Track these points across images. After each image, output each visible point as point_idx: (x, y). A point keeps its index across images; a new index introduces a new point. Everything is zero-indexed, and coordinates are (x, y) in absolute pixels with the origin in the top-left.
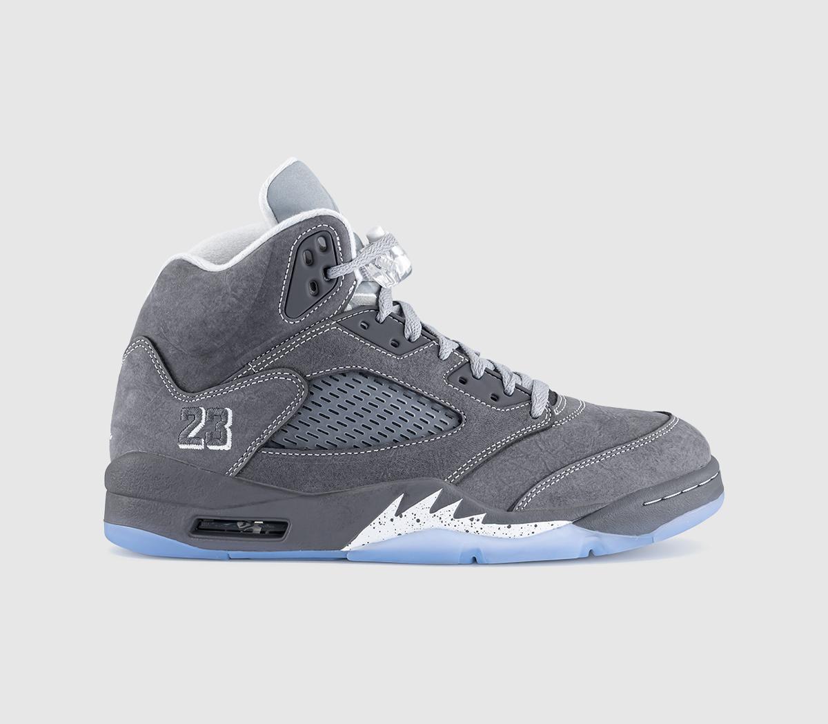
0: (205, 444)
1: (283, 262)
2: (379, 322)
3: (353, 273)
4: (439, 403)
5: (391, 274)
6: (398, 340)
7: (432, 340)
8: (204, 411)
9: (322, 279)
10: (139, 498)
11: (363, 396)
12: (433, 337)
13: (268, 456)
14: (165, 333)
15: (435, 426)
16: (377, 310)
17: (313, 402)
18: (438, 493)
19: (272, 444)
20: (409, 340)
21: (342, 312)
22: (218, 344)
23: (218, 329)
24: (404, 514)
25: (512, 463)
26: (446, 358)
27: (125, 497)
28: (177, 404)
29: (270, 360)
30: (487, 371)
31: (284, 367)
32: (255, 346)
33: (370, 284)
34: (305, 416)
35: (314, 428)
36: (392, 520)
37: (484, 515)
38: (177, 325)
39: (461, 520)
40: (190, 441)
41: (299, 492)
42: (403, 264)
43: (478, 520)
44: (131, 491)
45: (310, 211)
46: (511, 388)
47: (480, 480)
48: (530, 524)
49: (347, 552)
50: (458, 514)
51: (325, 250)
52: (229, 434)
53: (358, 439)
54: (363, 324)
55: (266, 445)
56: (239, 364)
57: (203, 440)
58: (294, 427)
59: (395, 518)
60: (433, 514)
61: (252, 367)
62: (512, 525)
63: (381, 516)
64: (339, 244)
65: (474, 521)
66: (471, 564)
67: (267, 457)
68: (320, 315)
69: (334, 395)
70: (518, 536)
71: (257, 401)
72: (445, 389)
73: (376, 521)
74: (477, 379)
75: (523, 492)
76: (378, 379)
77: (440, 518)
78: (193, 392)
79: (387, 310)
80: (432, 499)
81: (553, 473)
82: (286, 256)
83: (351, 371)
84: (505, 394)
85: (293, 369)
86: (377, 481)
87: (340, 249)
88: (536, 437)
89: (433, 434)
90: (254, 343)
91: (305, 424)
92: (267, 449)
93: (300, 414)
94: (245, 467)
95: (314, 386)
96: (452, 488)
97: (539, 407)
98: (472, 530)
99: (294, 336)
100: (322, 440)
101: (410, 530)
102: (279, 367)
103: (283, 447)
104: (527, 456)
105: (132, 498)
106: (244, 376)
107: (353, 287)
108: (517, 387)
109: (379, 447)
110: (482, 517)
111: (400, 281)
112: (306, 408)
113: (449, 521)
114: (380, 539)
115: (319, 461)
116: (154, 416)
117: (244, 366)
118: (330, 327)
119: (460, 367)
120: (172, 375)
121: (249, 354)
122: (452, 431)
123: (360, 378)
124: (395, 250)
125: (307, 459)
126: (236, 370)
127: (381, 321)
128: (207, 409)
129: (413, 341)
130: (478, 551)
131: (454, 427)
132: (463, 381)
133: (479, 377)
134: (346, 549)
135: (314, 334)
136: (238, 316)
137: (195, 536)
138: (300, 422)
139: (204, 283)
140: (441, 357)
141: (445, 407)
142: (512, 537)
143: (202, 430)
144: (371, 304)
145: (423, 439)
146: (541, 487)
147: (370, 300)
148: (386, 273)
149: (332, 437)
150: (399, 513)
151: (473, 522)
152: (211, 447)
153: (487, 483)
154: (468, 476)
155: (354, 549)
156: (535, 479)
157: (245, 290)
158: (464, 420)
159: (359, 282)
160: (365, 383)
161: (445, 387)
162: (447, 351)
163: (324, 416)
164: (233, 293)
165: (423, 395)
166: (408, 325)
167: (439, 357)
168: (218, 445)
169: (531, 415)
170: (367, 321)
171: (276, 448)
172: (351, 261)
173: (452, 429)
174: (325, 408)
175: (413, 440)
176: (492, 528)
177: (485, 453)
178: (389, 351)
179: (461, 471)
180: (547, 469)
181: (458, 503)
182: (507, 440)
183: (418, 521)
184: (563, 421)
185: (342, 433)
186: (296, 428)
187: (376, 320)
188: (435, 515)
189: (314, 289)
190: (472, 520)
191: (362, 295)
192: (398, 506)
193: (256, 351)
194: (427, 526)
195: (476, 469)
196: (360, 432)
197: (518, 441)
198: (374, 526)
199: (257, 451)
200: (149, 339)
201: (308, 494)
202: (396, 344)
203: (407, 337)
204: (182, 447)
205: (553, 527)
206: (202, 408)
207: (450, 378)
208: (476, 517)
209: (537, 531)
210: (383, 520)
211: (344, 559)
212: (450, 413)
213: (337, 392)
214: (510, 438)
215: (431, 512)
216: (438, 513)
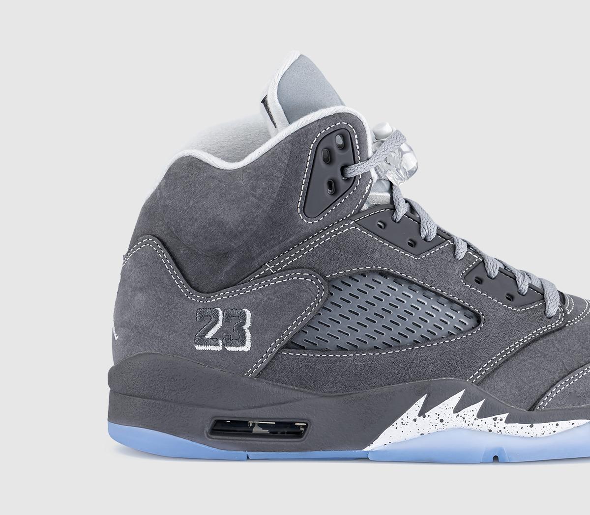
0: (223, 345)
1: (302, 161)
2: (395, 221)
3: (369, 172)
4: (458, 304)
5: (401, 171)
6: (414, 239)
7: (446, 240)
8: (221, 312)
9: (340, 179)
10: (155, 399)
11: (383, 297)
12: (447, 237)
13: (288, 356)
14: (177, 232)
15: (455, 327)
16: (394, 209)
17: (332, 303)
18: (461, 393)
19: (291, 345)
20: (425, 239)
21: (359, 211)
22: (235, 244)
23: (237, 230)
24: (427, 414)
25: (531, 363)
26: (461, 258)
27: (138, 399)
28: (192, 305)
29: (288, 261)
30: (500, 271)
31: (303, 268)
32: (273, 246)
33: (383, 182)
34: (325, 317)
35: (333, 329)
36: (415, 420)
37: (507, 414)
38: (192, 225)
39: (485, 420)
40: (207, 343)
41: (319, 393)
42: (410, 161)
43: (501, 420)
44: (145, 393)
45: (328, 109)
46: (524, 288)
47: (501, 381)
48: (551, 423)
49: (368, 452)
50: (482, 414)
51: (343, 147)
52: (248, 335)
53: (379, 340)
54: (379, 223)
55: (286, 347)
56: (256, 264)
57: (220, 341)
58: (313, 328)
59: (418, 418)
60: (456, 414)
61: (269, 268)
62: (534, 424)
63: (404, 416)
64: (357, 142)
65: (498, 420)
66: (492, 462)
67: (288, 358)
68: (338, 215)
69: (354, 296)
70: (539, 435)
71: (277, 301)
72: (463, 289)
73: (399, 421)
74: (491, 278)
75: (543, 391)
76: (397, 279)
77: (464, 418)
78: (208, 293)
79: (402, 210)
80: (455, 400)
81: (571, 372)
82: (305, 155)
83: (372, 271)
84: (519, 293)
85: (313, 269)
86: (399, 381)
87: (358, 148)
88: (552, 337)
89: (452, 334)
90: (272, 243)
91: (325, 325)
92: (287, 350)
93: (320, 314)
94: (265, 368)
95: (333, 286)
96: (474, 389)
97: (553, 308)
98: (495, 430)
99: (313, 236)
100: (342, 341)
101: (433, 430)
102: (299, 268)
103: (303, 348)
104: (545, 355)
105: (146, 400)
106: (261, 277)
107: (369, 185)
108: (531, 286)
109: (401, 347)
110: (504, 416)
111: (408, 178)
112: (326, 309)
113: (472, 421)
114: (402, 439)
115: (340, 362)
116: (167, 316)
117: (262, 267)
118: (348, 227)
119: (475, 267)
120: (184, 275)
121: (267, 254)
122: (472, 332)
123: (379, 278)
124: (404, 147)
125: (327, 359)
126: (253, 270)
127: (398, 221)
128: (224, 311)
129: (429, 240)
130: (501, 450)
131: (473, 328)
132: (479, 281)
133: (494, 277)
134: (368, 449)
135: (333, 234)
136: (257, 216)
137: (214, 437)
138: (319, 322)
139: (219, 181)
140: (458, 257)
141: (464, 307)
142: (534, 435)
143: (219, 331)
144: (387, 203)
145: (443, 340)
146: (561, 386)
147: (385, 199)
148: (397, 170)
149: (352, 338)
150: (422, 413)
151: (496, 422)
152: (229, 349)
153: (508, 383)
154: (489, 376)
155: (375, 450)
156: (554, 378)
157: (264, 189)
158: (483, 320)
159: (375, 181)
160: (385, 283)
161: (463, 288)
162: (462, 251)
163: (344, 317)
164: (252, 192)
165: (442, 295)
166: (424, 224)
167: (455, 257)
168: (237, 346)
169: (545, 314)
170: (384, 221)
171: (297, 349)
172: (368, 159)
173: (471, 330)
174: (345, 309)
175: (434, 340)
176: (516, 428)
177: (504, 354)
178: (406, 251)
179: (482, 371)
180: (566, 369)
181: (481, 403)
182: (524, 339)
183: (442, 421)
184: (575, 321)
185: (361, 333)
186: (316, 329)
187: (392, 219)
188: (458, 415)
189: (330, 187)
190: (495, 419)
191: (377, 194)
192: (421, 406)
193: (274, 251)
194: (450, 425)
195: (496, 369)
196: (380, 333)
197: (535, 340)
198: (396, 426)
199: (277, 353)
200: (158, 238)
201: (327, 394)
202: (413, 244)
203: (423, 236)
204: (199, 348)
205: (573, 426)
206: (219, 309)
207: (466, 278)
208: (499, 417)
209: (558, 430)
210: (405, 420)
211: (365, 459)
212: (468, 312)
213: (356, 293)
214: (527, 338)
215: (455, 412)
216: (461, 413)
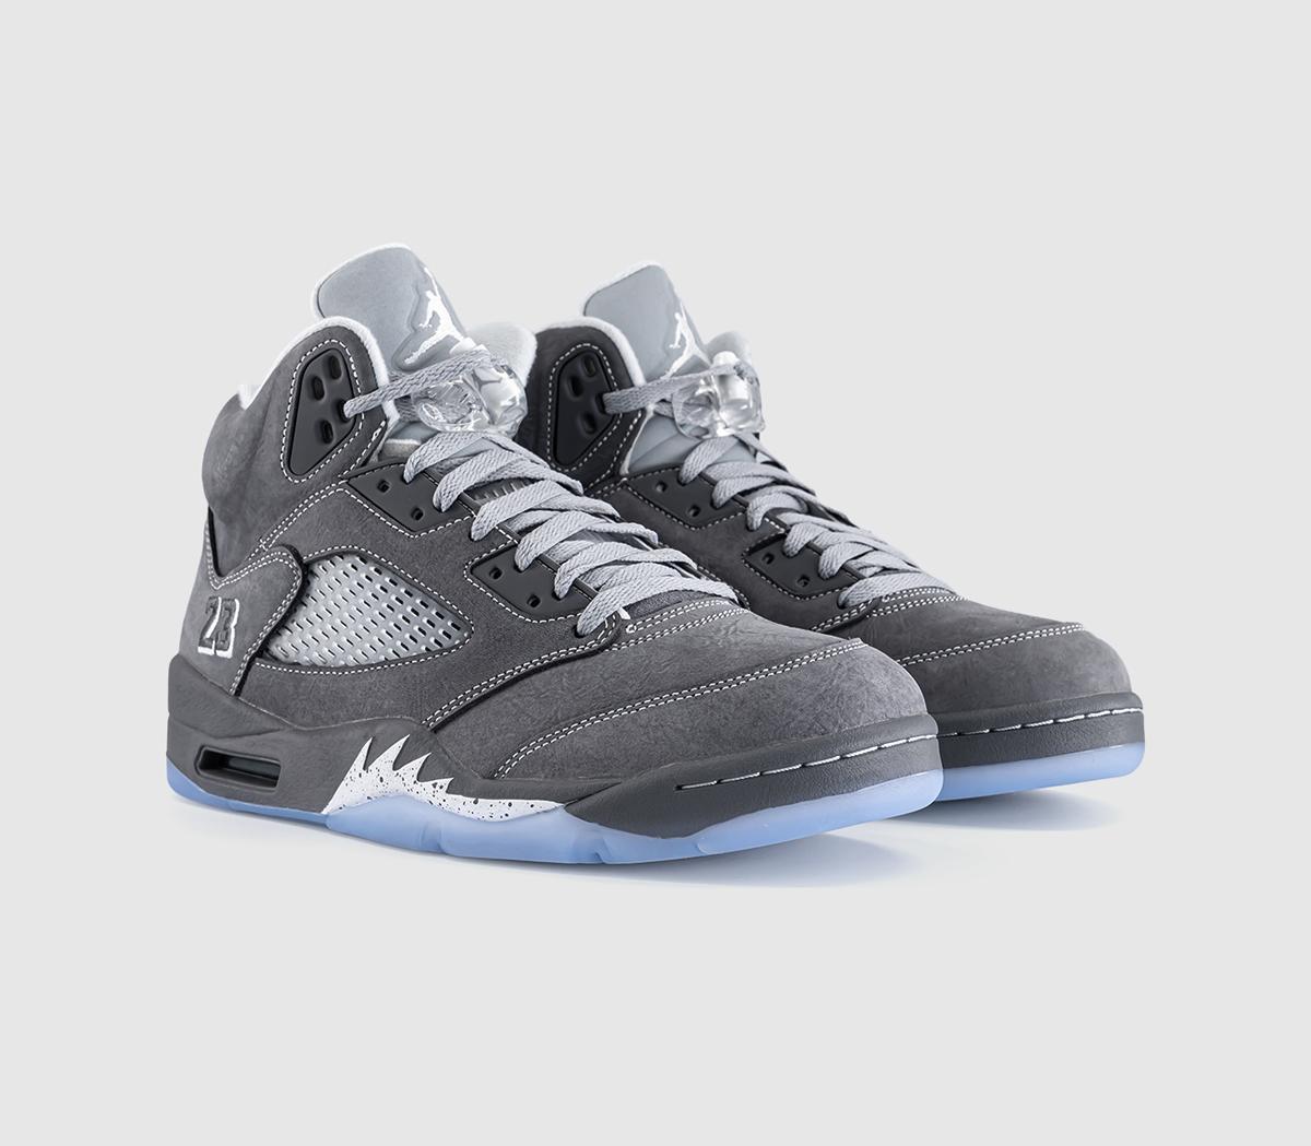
0: (215, 649)
2: (405, 482)
4: (444, 607)
6: (421, 508)
7: (471, 510)
8: (220, 602)
11: (358, 591)
12: (474, 506)
13: (260, 670)
15: (435, 640)
19: (265, 653)
20: (439, 509)
29: (276, 534)
30: (536, 560)
31: (284, 545)
40: (205, 644)
46: (564, 587)
47: (466, 727)
49: (326, 816)
50: (422, 777)
52: (233, 635)
54: (382, 484)
55: (260, 654)
56: (254, 538)
57: (214, 643)
60: (395, 772)
61: (262, 544)
64: (353, 367)
65: (438, 788)
71: (259, 591)
83: (348, 552)
84: (552, 596)
85: (290, 548)
87: (355, 375)
89: (430, 651)
92: (260, 659)
93: (296, 611)
94: (243, 682)
95: (312, 572)
98: (436, 802)
103: (276, 659)
106: (256, 556)
107: (380, 430)
108: (576, 583)
110: (446, 782)
118: (335, 488)
119: (500, 552)
120: (216, 552)
123: (359, 564)
127: (409, 481)
129: (443, 510)
132: (496, 574)
135: (317, 497)
141: (452, 613)
143: (215, 629)
146: (535, 745)
152: (218, 653)
154: (452, 718)
158: (470, 633)
159: (391, 423)
160: (363, 571)
167: (470, 536)
168: (223, 650)
169: (575, 631)
170: (389, 480)
179: (445, 709)
182: (523, 667)
184: (626, 644)
186: (291, 632)
187: (402, 478)
190: (434, 785)
191: (398, 441)
195: (464, 709)
197: (538, 670)
199: (250, 662)
202: (418, 515)
203: (436, 504)
204: (200, 650)
206: (220, 599)
207: (476, 569)
208: (440, 782)
211: (321, 825)
212: (457, 621)
214: (527, 666)
215: (394, 769)
216: (400, 771)
